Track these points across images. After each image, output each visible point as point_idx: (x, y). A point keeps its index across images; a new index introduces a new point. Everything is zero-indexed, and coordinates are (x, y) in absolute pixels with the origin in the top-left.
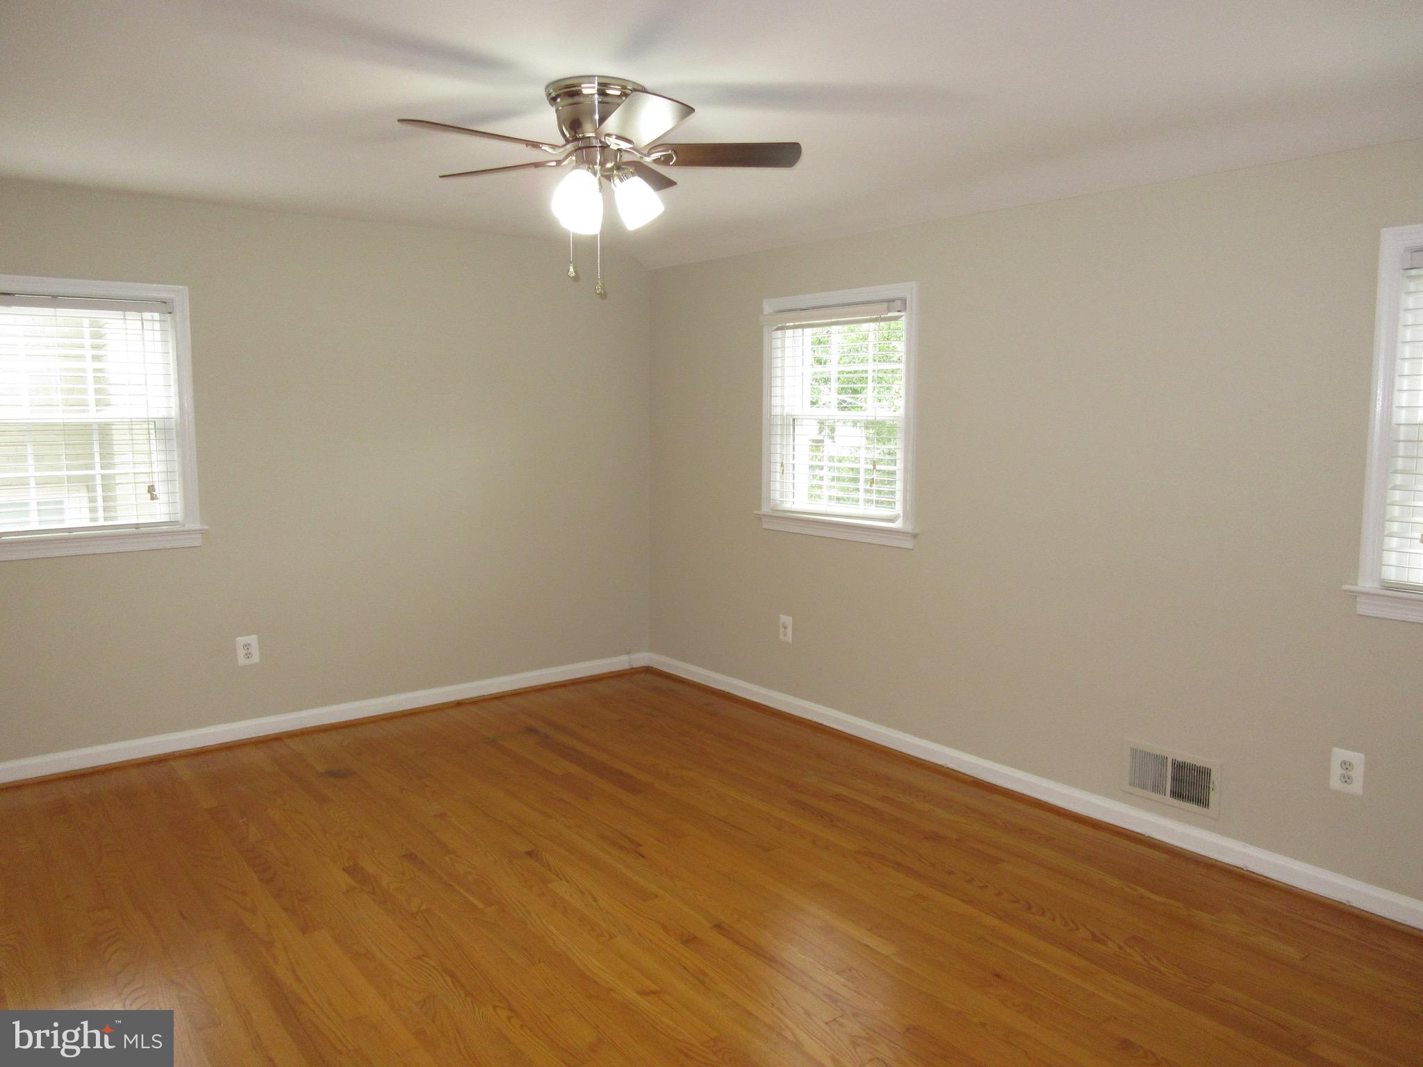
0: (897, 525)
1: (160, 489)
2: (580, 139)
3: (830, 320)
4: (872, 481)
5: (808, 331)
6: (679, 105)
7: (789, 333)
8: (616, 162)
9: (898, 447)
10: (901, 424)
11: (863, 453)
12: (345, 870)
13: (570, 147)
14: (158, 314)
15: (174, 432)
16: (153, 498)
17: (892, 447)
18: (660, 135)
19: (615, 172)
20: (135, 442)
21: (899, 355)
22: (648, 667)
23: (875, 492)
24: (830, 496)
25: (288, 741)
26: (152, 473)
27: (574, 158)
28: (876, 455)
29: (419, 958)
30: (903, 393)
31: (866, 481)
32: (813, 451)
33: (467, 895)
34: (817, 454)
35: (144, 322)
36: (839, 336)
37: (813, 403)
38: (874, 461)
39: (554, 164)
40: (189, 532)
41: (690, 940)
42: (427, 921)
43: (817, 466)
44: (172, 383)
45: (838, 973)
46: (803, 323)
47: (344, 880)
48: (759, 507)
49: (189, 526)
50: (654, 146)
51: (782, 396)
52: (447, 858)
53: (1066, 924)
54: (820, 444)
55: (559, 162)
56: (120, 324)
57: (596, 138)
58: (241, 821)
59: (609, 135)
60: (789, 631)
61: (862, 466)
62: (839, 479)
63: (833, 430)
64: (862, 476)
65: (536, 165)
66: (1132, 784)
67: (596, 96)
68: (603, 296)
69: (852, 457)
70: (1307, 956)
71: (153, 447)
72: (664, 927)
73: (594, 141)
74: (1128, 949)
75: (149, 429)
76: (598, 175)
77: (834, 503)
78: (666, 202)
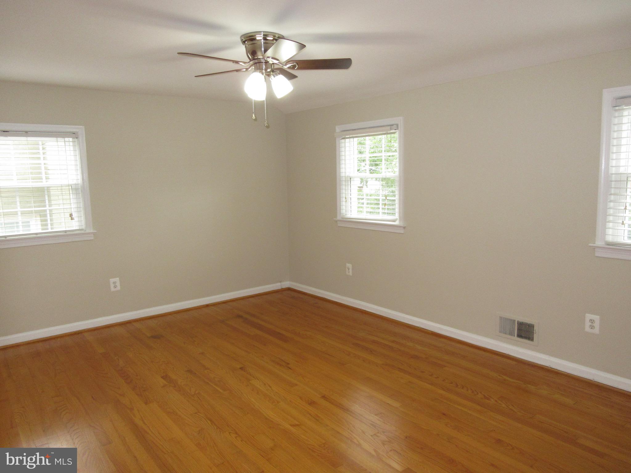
0: (397, 223)
1: (75, 215)
2: (256, 59)
3: (365, 134)
4: (385, 205)
5: (356, 139)
6: (299, 44)
7: (347, 140)
8: (272, 68)
9: (396, 189)
10: (397, 179)
11: (381, 192)
12: (162, 378)
13: (252, 62)
14: (72, 139)
15: (80, 190)
16: (72, 219)
17: (393, 189)
18: (291, 57)
19: (271, 73)
20: (63, 195)
21: (395, 149)
22: (289, 288)
23: (386, 209)
24: (367, 211)
25: (134, 324)
26: (71, 208)
27: (253, 67)
28: (386, 193)
29: (196, 413)
30: (397, 165)
31: (382, 204)
32: (359, 192)
33: (215, 387)
34: (360, 193)
35: (66, 142)
36: (369, 141)
37: (358, 170)
38: (386, 196)
39: (245, 70)
40: (89, 233)
41: (312, 403)
42: (198, 398)
43: (360, 198)
44: (79, 169)
45: (376, 415)
46: (353, 136)
47: (162, 382)
48: (336, 216)
49: (88, 231)
50: (288, 62)
51: (345, 168)
52: (206, 371)
53: (473, 392)
54: (361, 189)
55: (247, 69)
56: (55, 143)
57: (263, 58)
58: (116, 358)
59: (269, 57)
60: (351, 270)
61: (381, 198)
62: (371, 204)
63: (367, 182)
64: (381, 202)
65: (237, 71)
66: (500, 332)
67: (262, 40)
68: (268, 127)
69: (376, 194)
70: (576, 403)
71: (71, 196)
72: (301, 398)
73: (262, 60)
74: (499, 402)
75: (69, 189)
76: (264, 74)
77: (368, 214)
78: (294, 85)
